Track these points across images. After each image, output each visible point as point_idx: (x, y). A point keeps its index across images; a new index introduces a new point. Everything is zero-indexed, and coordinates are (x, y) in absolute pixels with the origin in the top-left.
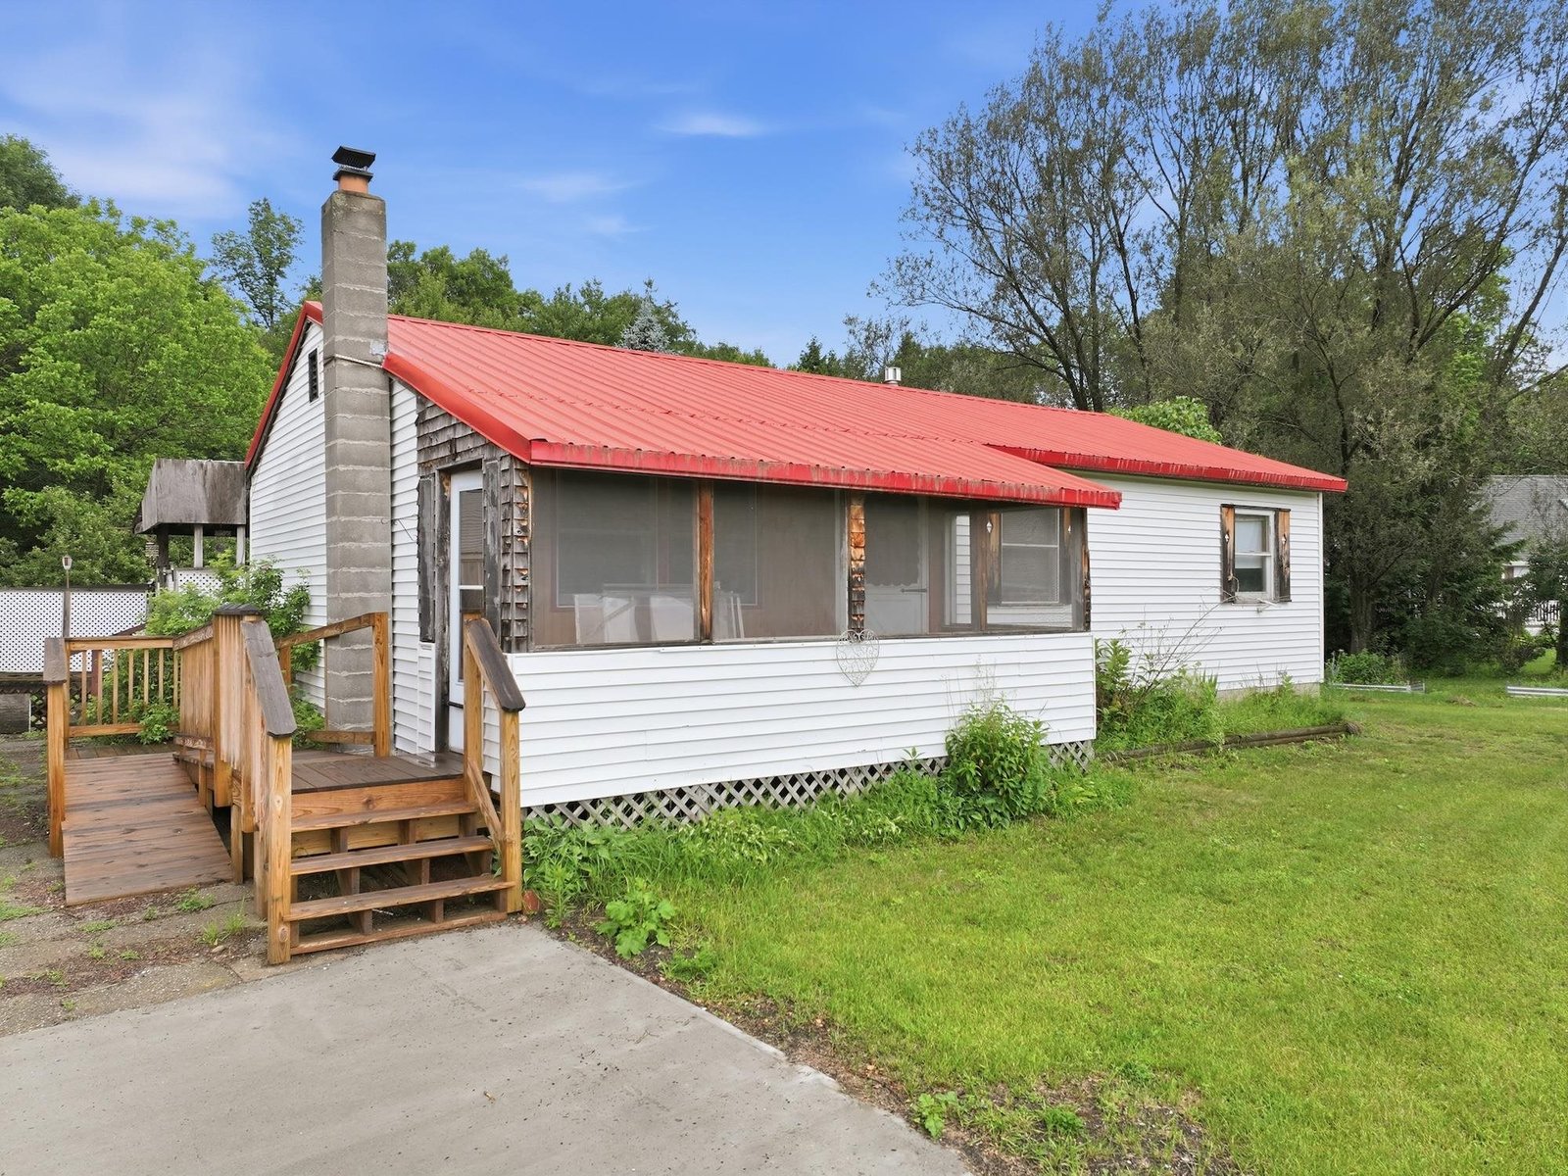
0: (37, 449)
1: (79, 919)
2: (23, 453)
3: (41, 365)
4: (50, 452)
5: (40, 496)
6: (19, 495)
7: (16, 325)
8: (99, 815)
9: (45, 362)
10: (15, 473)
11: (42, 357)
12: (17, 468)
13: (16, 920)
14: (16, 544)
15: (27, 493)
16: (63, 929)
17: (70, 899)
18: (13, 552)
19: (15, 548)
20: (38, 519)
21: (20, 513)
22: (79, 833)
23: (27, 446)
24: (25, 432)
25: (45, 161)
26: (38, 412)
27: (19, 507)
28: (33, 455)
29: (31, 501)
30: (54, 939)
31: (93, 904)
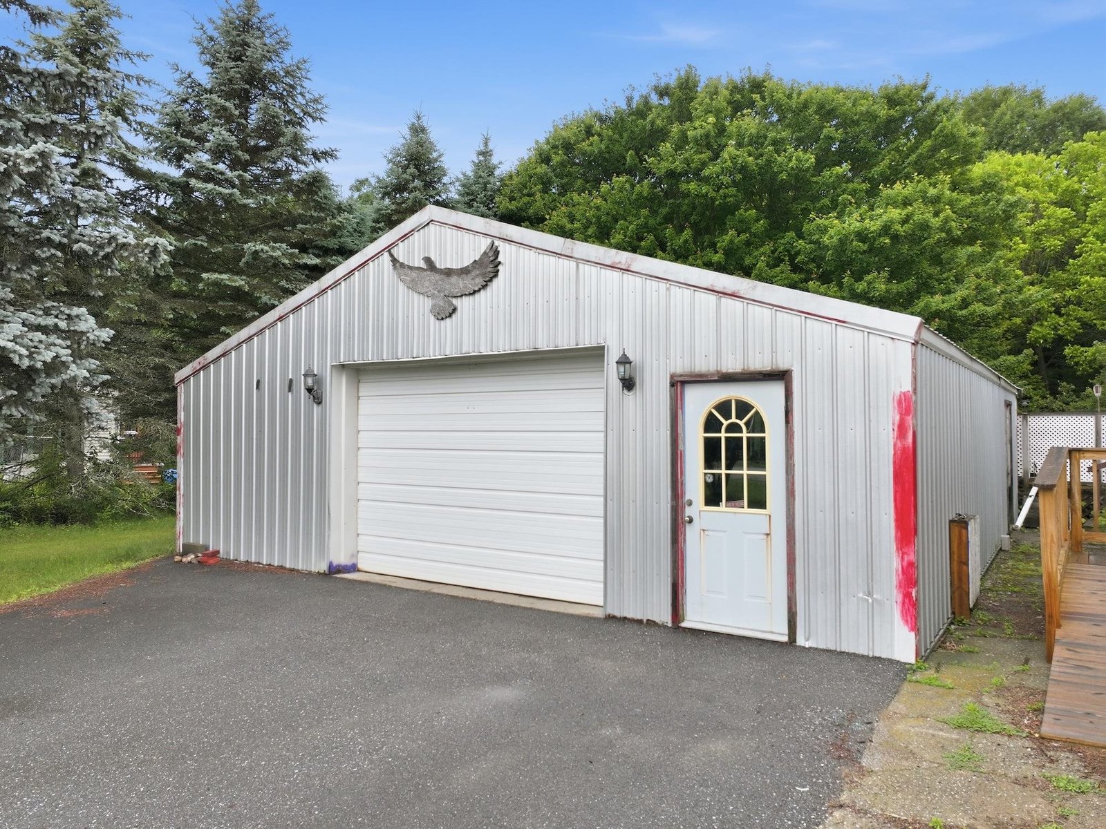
0: (1088, 315)
1: (1052, 761)
2: (1079, 320)
3: (1091, 250)
4: (1099, 316)
5: (1092, 350)
6: (1076, 350)
7: (1074, 225)
8: (1097, 630)
9: (1094, 247)
10: (1073, 335)
11: (1091, 244)
12: (1075, 331)
13: (988, 735)
14: (1073, 387)
15: (1082, 349)
16: (1029, 770)
17: (1046, 730)
18: (1071, 393)
19: (1074, 391)
20: (1091, 367)
21: (1077, 364)
22: (1072, 646)
23: (1081, 313)
24: (1079, 303)
25: (1095, 104)
26: (1090, 285)
27: (1076, 360)
28: (1084, 320)
29: (1085, 354)
30: (1016, 781)
31: (1072, 746)
